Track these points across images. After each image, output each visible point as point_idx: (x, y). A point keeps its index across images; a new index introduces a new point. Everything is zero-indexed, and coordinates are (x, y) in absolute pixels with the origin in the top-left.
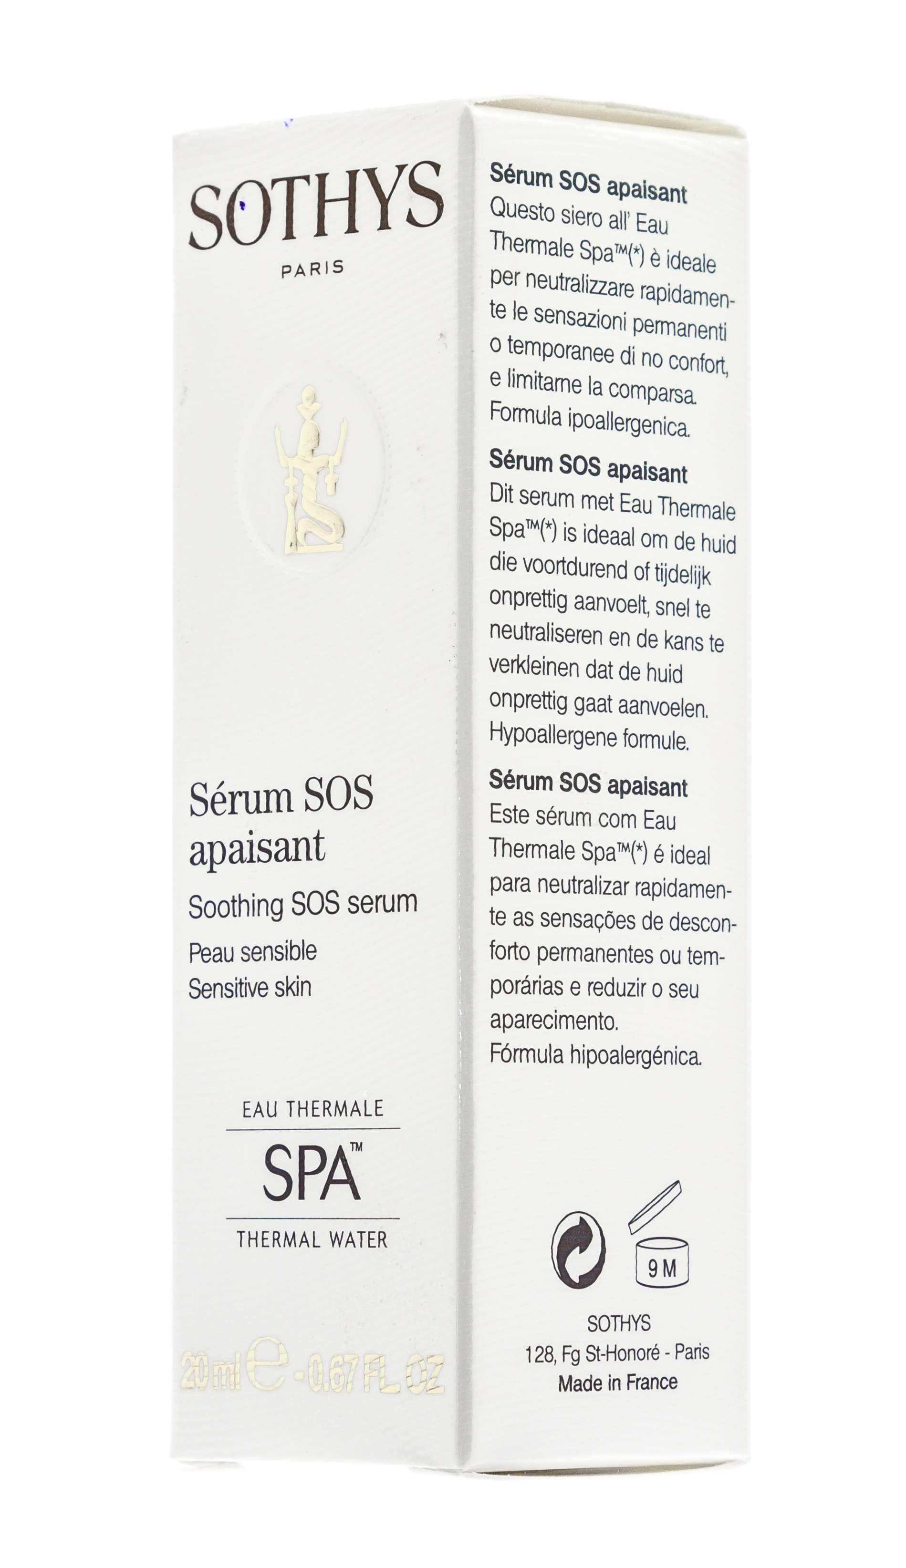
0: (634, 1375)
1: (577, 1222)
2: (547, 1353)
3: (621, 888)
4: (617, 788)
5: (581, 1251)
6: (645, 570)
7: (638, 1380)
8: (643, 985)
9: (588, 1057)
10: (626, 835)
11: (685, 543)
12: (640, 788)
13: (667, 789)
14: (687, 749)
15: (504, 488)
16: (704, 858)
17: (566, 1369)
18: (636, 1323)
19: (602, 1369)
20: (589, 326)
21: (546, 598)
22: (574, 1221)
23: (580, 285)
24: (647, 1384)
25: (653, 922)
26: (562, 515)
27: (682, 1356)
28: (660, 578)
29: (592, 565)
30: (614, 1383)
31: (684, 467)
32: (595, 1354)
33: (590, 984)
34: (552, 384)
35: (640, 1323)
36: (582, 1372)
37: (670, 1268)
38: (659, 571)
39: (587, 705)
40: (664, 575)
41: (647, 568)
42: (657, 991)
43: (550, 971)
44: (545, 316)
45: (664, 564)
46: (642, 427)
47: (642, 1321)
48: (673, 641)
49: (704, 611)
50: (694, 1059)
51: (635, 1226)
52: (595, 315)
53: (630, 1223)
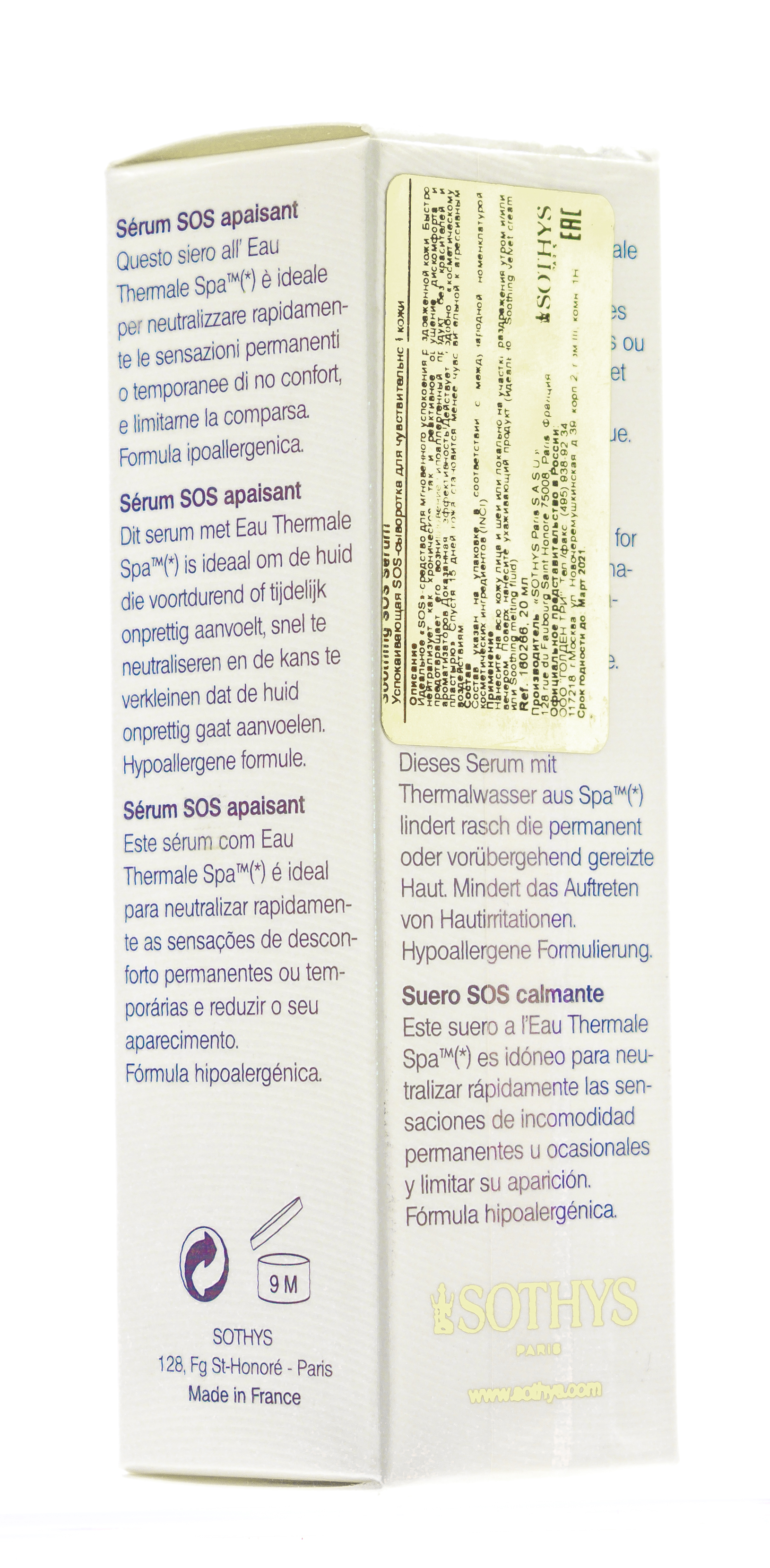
0: (258, 1388)
1: (202, 1237)
2: (178, 1363)
3: (240, 908)
4: (236, 810)
5: (206, 1266)
6: (261, 591)
7: (262, 1393)
8: (262, 1003)
9: (210, 1075)
10: (245, 855)
11: (300, 558)
12: (258, 808)
13: (284, 807)
14: (304, 765)
15: (132, 531)
16: (322, 873)
17: (193, 1378)
18: (259, 1337)
19: (229, 1381)
20: (205, 359)
21: (170, 631)
22: (199, 1236)
23: (195, 322)
24: (271, 1398)
25: (272, 940)
26: (183, 549)
27: (304, 1372)
28: (275, 597)
29: (211, 593)
30: (239, 1395)
31: (298, 483)
32: (220, 1366)
33: (212, 1004)
34: (171, 423)
35: (262, 1338)
36: (210, 1383)
37: (292, 1285)
38: (274, 590)
39: (208, 732)
40: (279, 594)
41: (263, 589)
42: (277, 1008)
43: (177, 992)
44: (165, 358)
45: (279, 583)
46: (256, 449)
47: (264, 1336)
48: (288, 659)
49: (319, 624)
50: (315, 1076)
51: (256, 1242)
52: (209, 348)
53: (252, 1238)
